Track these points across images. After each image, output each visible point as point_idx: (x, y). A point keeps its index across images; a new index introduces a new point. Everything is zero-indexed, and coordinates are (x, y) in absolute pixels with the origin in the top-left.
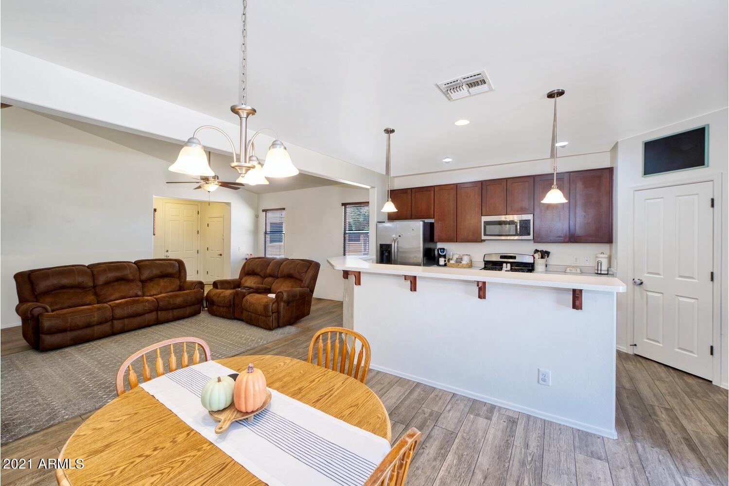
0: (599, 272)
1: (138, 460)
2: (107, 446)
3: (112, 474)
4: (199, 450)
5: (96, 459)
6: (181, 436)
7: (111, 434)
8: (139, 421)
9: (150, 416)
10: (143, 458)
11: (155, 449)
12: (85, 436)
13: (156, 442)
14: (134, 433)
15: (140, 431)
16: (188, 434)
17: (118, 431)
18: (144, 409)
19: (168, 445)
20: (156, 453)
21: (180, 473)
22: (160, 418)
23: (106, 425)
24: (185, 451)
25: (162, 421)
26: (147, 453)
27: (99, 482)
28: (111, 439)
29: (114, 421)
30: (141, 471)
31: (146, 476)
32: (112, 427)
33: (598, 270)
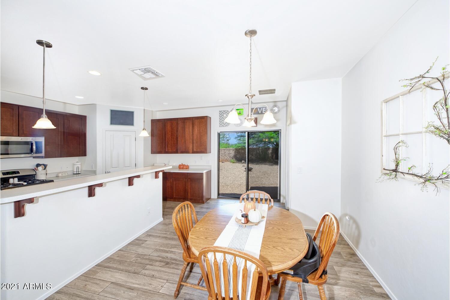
0: (78, 173)
1: (285, 229)
2: (291, 239)
3: (293, 230)
4: (270, 222)
5: (296, 237)
6: (270, 228)
7: (288, 243)
8: (276, 242)
9: (271, 242)
10: (284, 229)
11: (279, 229)
12: (297, 249)
13: (277, 231)
14: (281, 238)
15: (278, 238)
16: (267, 227)
17: (285, 243)
18: (269, 247)
19: (275, 228)
20: (280, 228)
21: (279, 221)
22: (269, 238)
23: (287, 249)
24: (274, 224)
25: (269, 237)
26: (282, 230)
27: (297, 230)
28: (289, 241)
29: (284, 249)
30: (287, 226)
31: (286, 225)
32: (286, 246)
33: (77, 172)
